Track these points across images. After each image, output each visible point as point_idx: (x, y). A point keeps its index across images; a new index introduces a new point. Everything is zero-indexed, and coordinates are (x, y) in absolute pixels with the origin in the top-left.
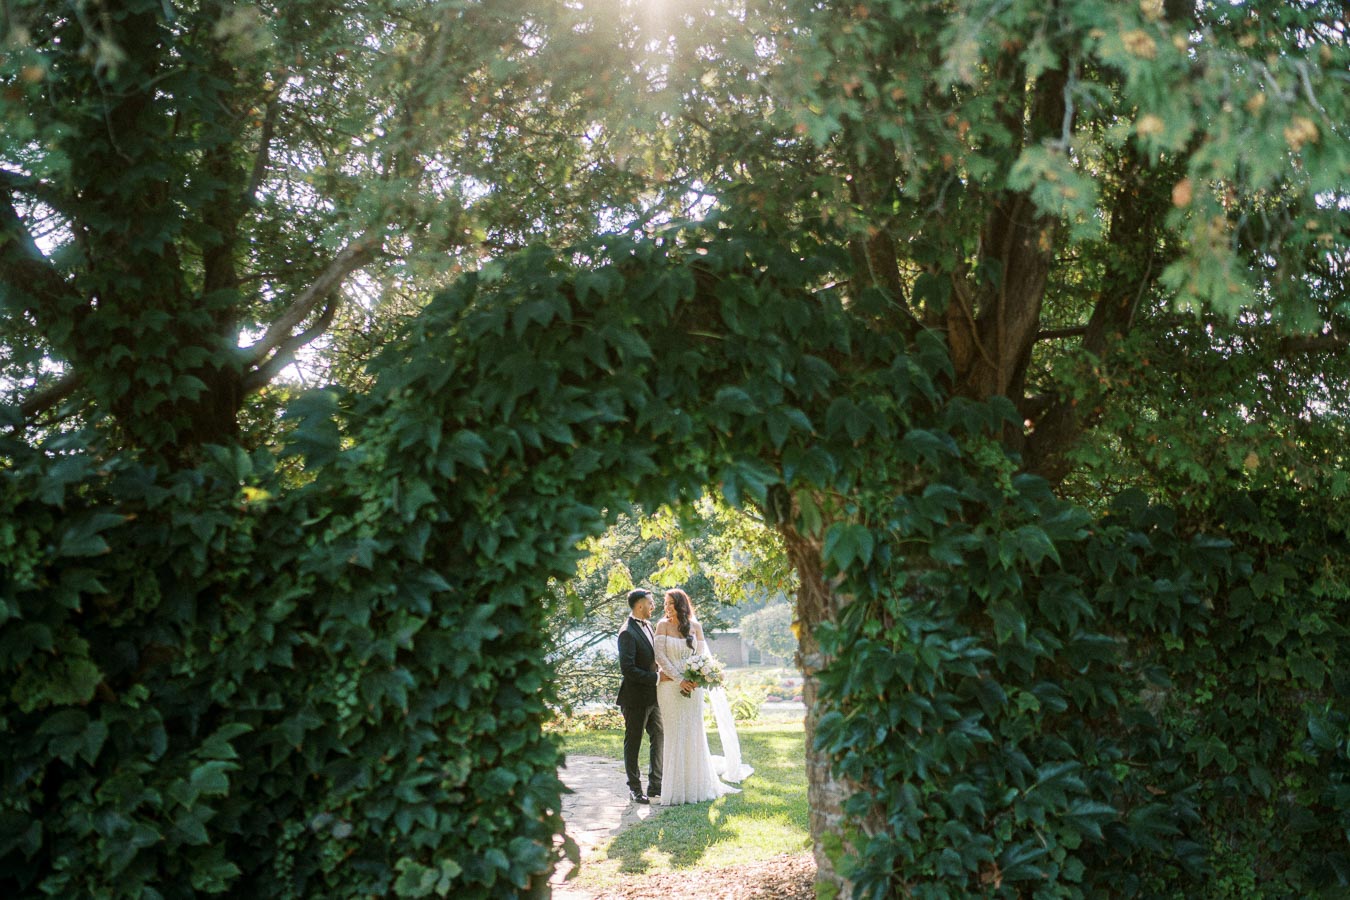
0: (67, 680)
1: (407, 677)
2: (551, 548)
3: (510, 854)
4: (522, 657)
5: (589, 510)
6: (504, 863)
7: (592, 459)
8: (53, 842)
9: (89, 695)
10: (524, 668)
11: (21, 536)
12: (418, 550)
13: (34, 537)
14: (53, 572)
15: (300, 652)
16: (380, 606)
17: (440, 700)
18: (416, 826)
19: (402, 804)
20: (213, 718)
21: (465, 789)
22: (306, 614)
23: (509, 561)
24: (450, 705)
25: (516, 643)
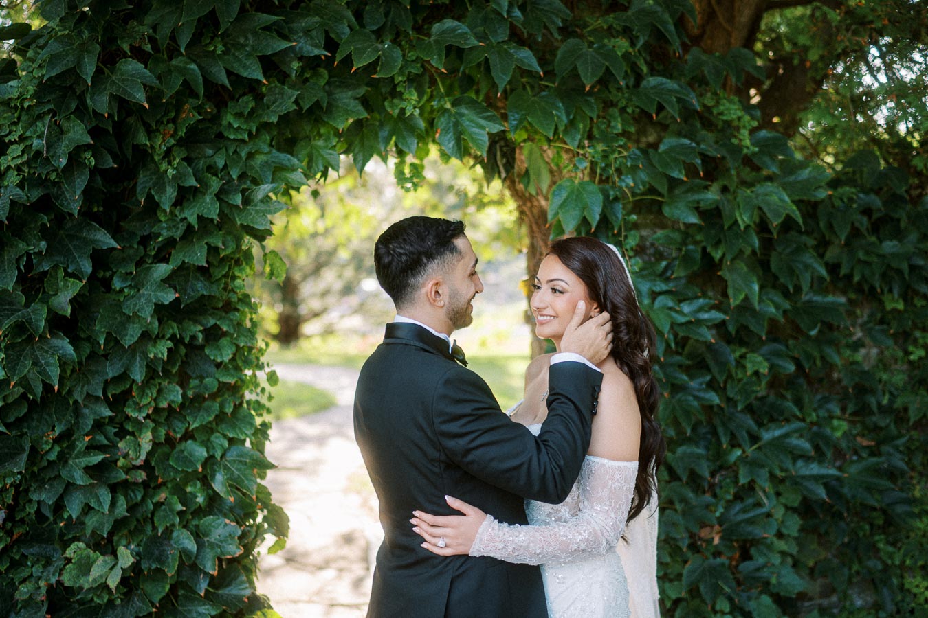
1: (65, 346)
2: (238, 200)
3: (198, 535)
4: (212, 322)
6: (191, 545)
10: (213, 335)
12: (73, 201)
16: (29, 266)
17: (111, 372)
18: (87, 509)
19: (70, 487)
21: (147, 466)
23: (191, 215)
24: (124, 377)
25: (201, 307)
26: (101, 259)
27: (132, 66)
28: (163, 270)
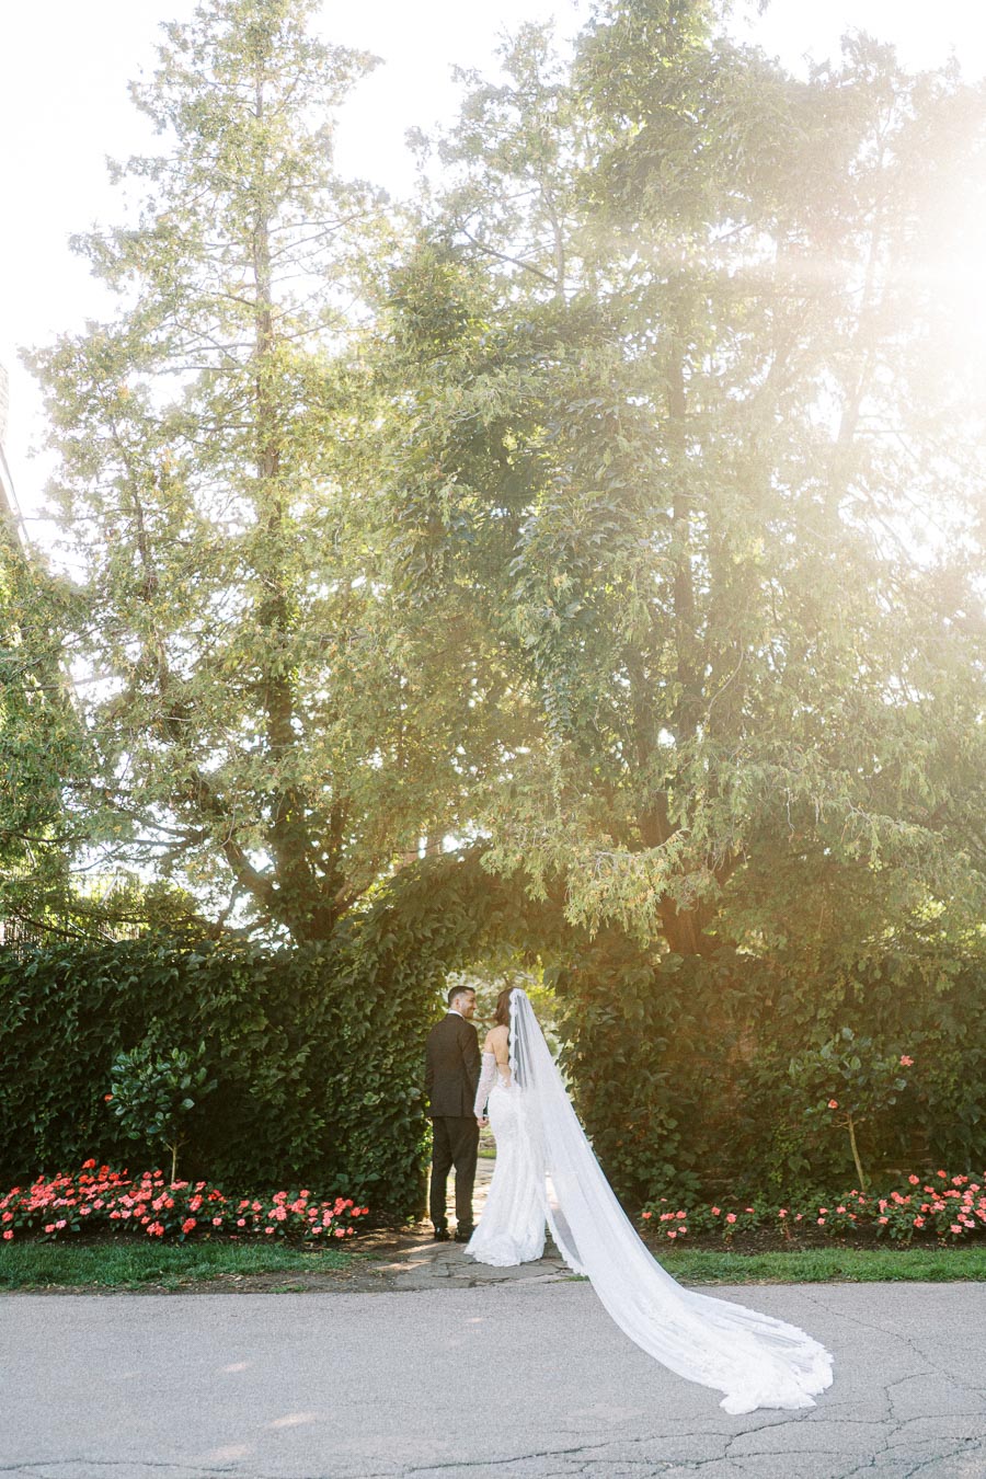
0: (258, 1023)
1: (368, 1024)
5: (438, 962)
7: (440, 942)
8: (253, 1077)
9: (263, 1028)
10: (416, 1025)
11: (242, 975)
12: (372, 978)
13: (247, 975)
14: (253, 986)
15: (335, 1017)
16: (359, 999)
17: (382, 1034)
18: (373, 1080)
19: (369, 1072)
20: (307, 1038)
21: (391, 1069)
22: (335, 1002)
23: (408, 982)
24: (385, 1037)
25: (410, 1014)
26: (381, 997)
27: (391, 936)
28: (398, 1001)
